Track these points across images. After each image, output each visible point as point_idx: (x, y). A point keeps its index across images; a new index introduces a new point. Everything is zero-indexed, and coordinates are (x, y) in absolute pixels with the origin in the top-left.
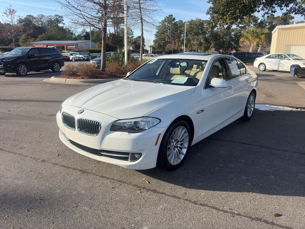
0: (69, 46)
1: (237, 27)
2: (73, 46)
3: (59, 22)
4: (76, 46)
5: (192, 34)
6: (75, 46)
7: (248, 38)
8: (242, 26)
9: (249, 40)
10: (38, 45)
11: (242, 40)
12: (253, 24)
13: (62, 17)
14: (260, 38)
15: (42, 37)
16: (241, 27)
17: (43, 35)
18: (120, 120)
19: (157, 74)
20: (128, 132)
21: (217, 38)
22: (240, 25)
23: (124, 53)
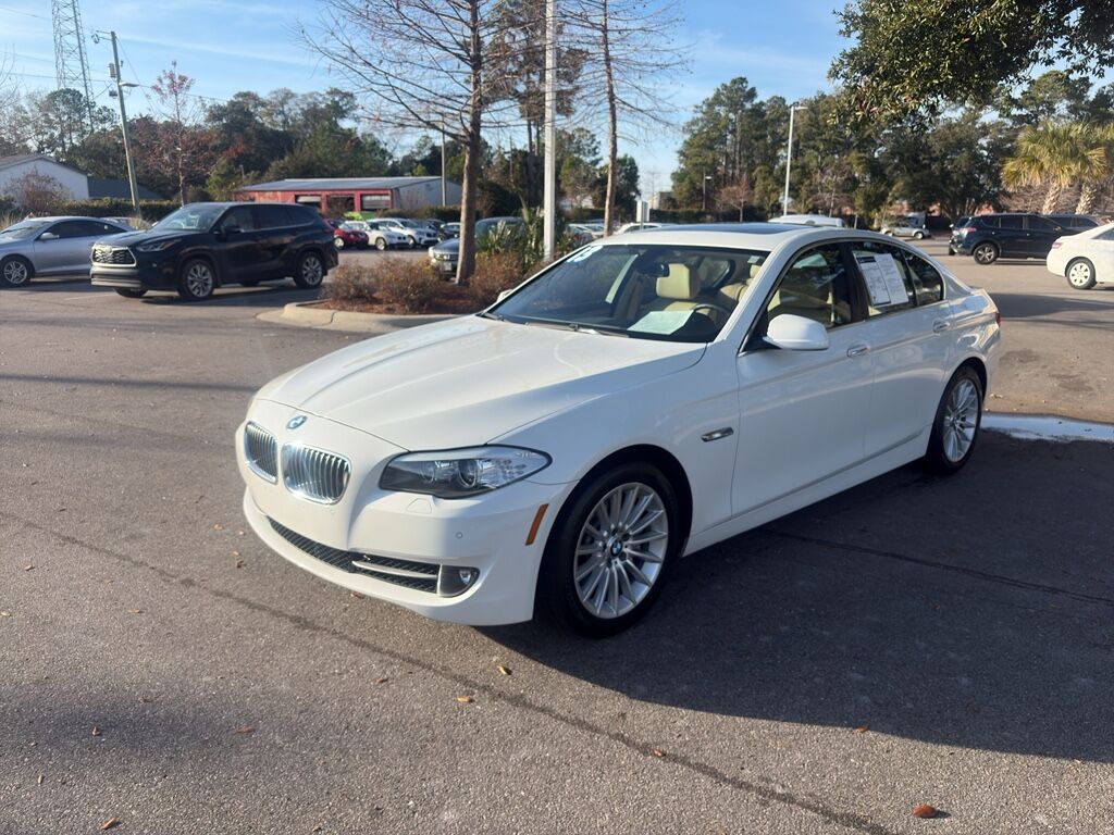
0: (368, 198)
1: (1000, 116)
2: (384, 198)
3: (342, 113)
4: (392, 198)
5: (818, 150)
6: (388, 198)
7: (1034, 160)
8: (1024, 112)
9: (1042, 168)
10: (267, 194)
11: (1013, 166)
12: (1068, 107)
13: (350, 95)
14: (1086, 162)
15: (282, 168)
16: (1020, 119)
17: (286, 158)
18: (409, 453)
19: (610, 298)
20: (434, 495)
21: (917, 161)
22: (1015, 111)
23: (542, 220)
